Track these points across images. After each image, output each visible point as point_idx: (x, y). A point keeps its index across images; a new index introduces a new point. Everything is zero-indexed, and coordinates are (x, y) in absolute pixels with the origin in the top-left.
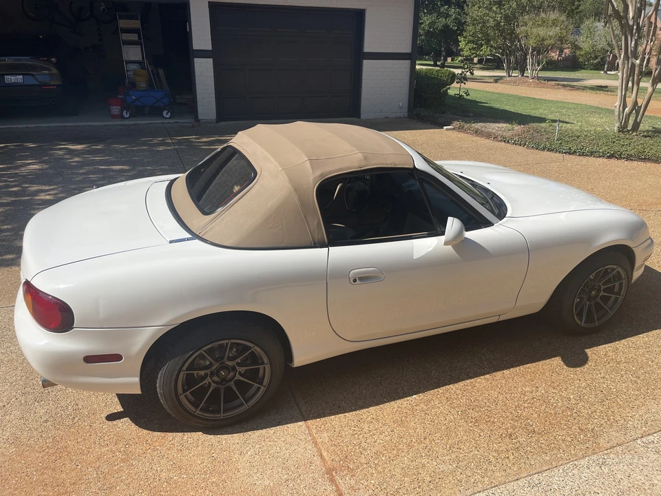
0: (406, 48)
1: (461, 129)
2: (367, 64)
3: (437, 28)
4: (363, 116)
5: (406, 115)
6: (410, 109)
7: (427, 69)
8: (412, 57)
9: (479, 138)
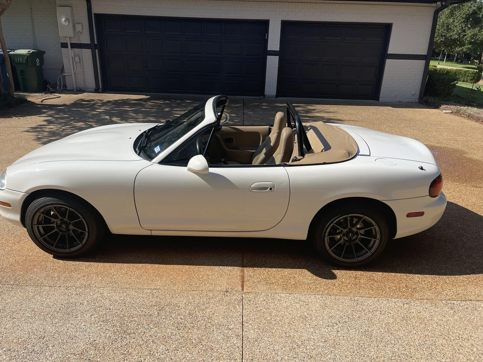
0: (424, 51)
1: (457, 113)
2: (389, 62)
3: (478, 39)
4: (381, 99)
5: (417, 101)
6: (421, 97)
7: (456, 70)
8: (427, 58)
9: (469, 121)
